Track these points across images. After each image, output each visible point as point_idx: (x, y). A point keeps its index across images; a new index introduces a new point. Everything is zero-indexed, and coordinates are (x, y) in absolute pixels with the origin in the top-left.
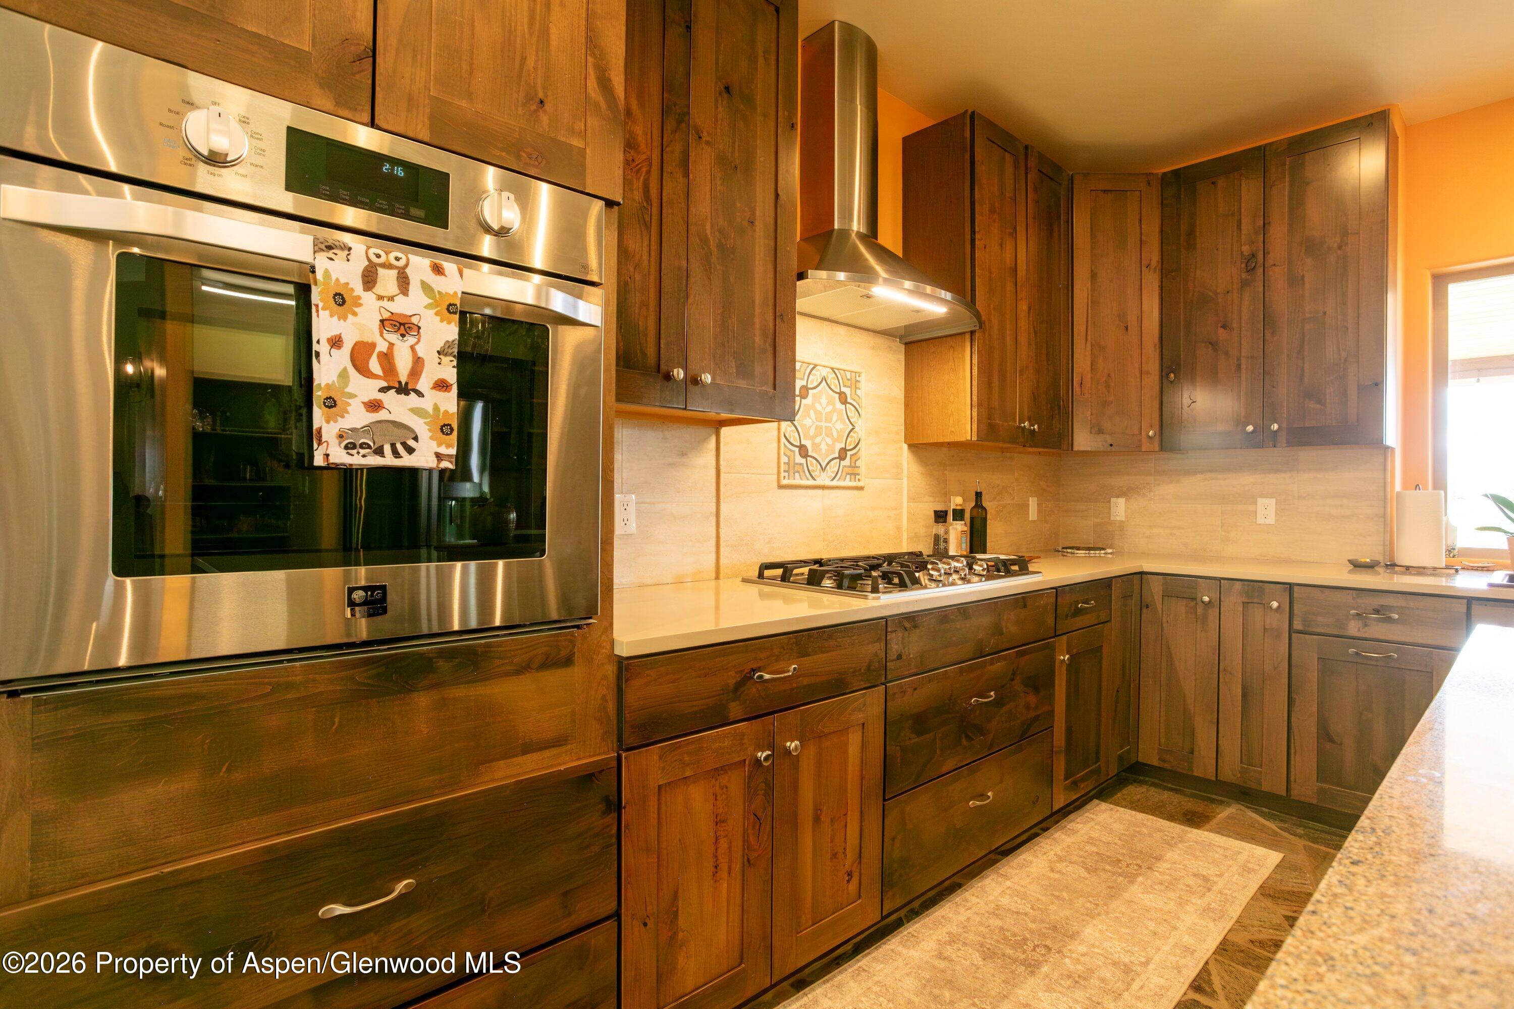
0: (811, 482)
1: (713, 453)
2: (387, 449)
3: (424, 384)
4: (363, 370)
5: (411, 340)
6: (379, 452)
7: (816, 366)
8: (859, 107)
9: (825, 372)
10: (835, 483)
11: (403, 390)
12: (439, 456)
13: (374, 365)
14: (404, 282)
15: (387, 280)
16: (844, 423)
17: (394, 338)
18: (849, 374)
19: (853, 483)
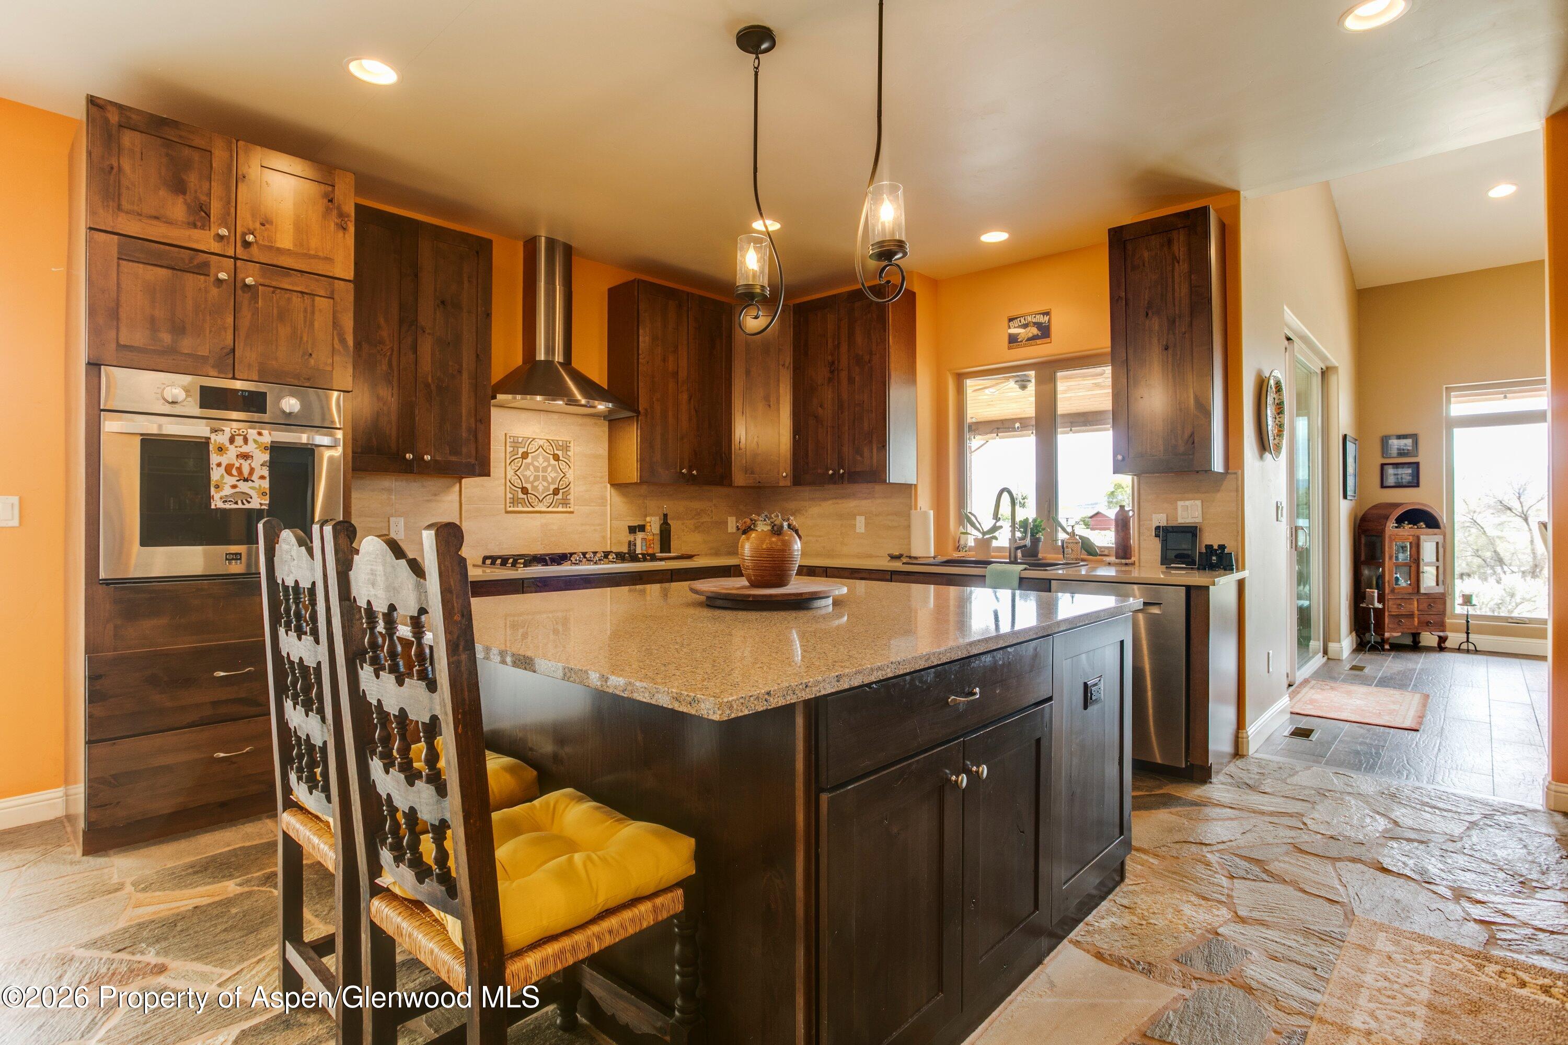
0: (531, 509)
1: (458, 493)
2: (239, 502)
3: (255, 477)
4: (230, 474)
5: (249, 462)
6: (236, 503)
7: (534, 439)
8: (558, 287)
9: (541, 443)
10: (550, 509)
11: (246, 480)
12: (261, 504)
13: (234, 472)
14: (246, 440)
15: (239, 440)
16: (557, 472)
17: (242, 461)
18: (561, 443)
19: (565, 510)
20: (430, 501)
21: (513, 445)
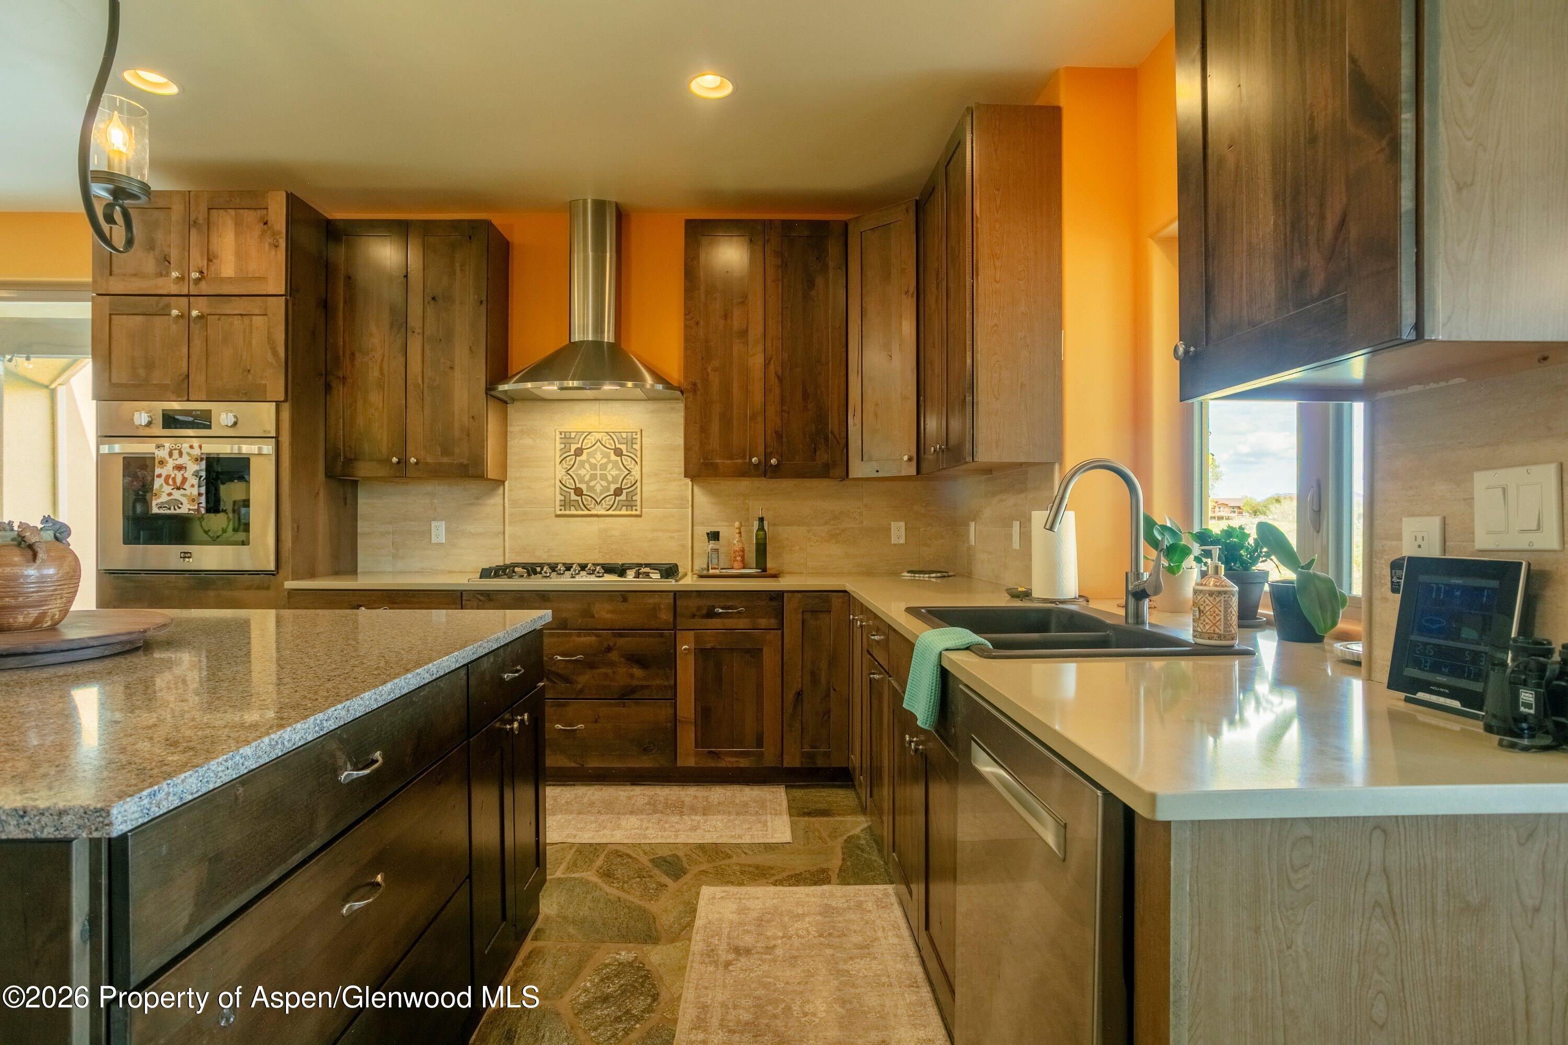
0: (586, 512)
2: (172, 508)
3: (186, 486)
4: (167, 483)
5: (182, 472)
6: (170, 509)
7: (590, 433)
9: (599, 436)
10: (610, 512)
11: (178, 489)
12: (189, 510)
13: (171, 482)
14: (181, 454)
15: (176, 453)
16: (620, 469)
17: (176, 472)
18: (624, 435)
19: (629, 513)
20: (473, 504)
21: (564, 441)
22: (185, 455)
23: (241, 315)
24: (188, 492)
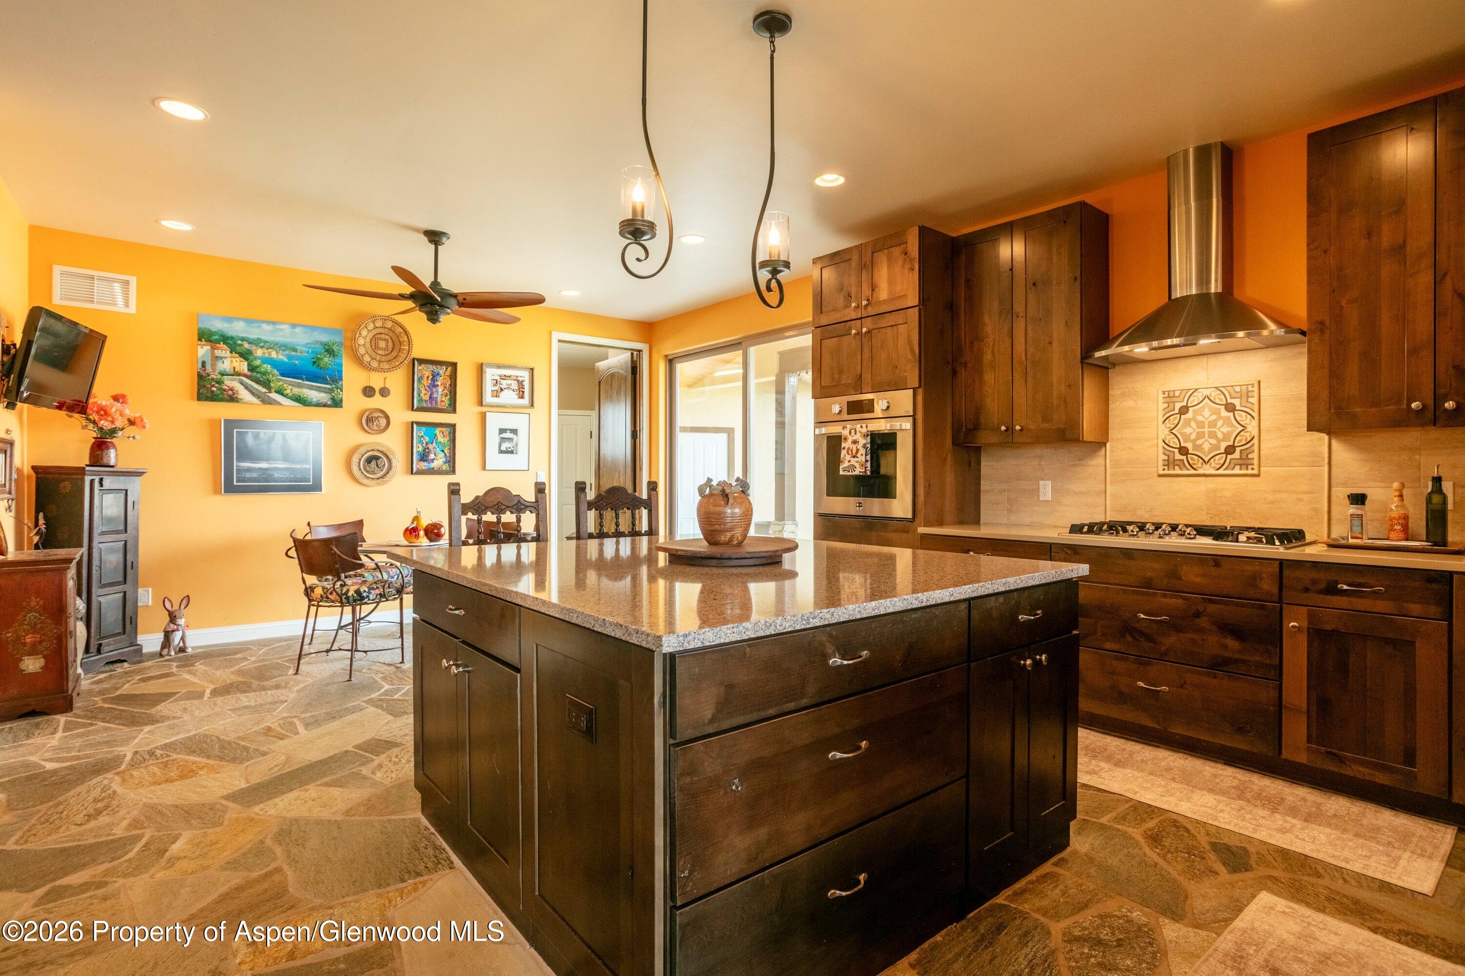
0: (1192, 472)
1: (1103, 457)
2: (851, 471)
3: (859, 455)
4: (848, 454)
5: (857, 445)
6: (849, 471)
7: (1196, 390)
9: (1207, 392)
10: (1221, 472)
11: (854, 457)
12: (861, 472)
13: (850, 453)
14: (856, 432)
16: (1232, 426)
17: (853, 445)
18: (1238, 389)
19: (1243, 472)
20: (1075, 465)
21: (1167, 400)
22: (858, 433)
23: (892, 326)
24: (859, 460)
